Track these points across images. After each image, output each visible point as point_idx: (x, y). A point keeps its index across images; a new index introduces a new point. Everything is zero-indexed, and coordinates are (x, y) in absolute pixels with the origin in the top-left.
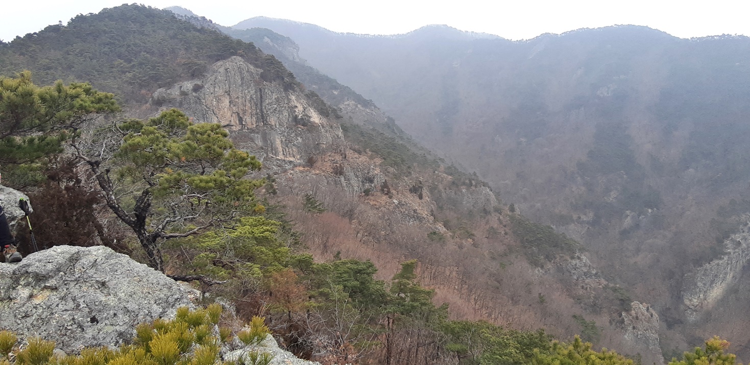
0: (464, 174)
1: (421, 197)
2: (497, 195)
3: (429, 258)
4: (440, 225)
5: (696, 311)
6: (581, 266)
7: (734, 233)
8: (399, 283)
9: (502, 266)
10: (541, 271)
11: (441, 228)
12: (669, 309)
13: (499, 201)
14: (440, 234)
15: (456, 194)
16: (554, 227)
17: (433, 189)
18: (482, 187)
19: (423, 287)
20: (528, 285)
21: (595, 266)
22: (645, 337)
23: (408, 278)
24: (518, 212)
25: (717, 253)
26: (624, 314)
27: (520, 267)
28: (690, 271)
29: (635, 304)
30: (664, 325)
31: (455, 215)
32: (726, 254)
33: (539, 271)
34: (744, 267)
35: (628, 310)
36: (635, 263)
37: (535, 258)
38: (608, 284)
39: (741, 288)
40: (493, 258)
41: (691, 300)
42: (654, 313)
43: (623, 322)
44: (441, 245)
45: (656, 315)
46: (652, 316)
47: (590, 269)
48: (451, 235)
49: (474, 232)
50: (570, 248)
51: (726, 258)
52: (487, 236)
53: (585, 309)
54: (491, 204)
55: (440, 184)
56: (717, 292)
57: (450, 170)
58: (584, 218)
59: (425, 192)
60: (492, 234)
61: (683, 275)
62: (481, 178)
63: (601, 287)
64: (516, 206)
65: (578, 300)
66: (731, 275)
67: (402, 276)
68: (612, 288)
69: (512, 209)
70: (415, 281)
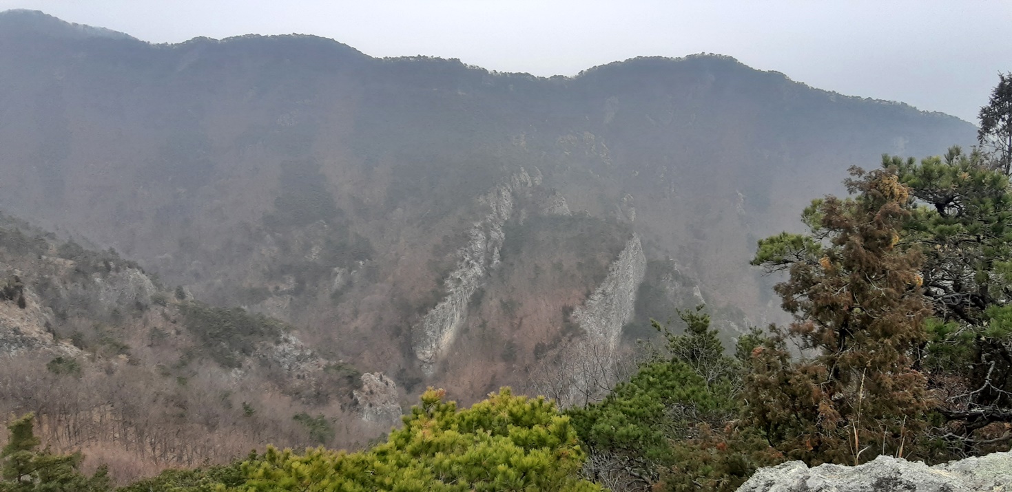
0: (95, 254)
1: (22, 304)
2: (154, 278)
3: (58, 403)
4: (66, 344)
5: (431, 363)
6: (291, 350)
7: (452, 270)
8: (14, 459)
9: (182, 381)
10: (239, 372)
11: (68, 349)
12: (403, 370)
13: (159, 286)
14: (70, 360)
15: (84, 287)
16: (245, 308)
17: (42, 287)
18: (129, 270)
19: (59, 453)
20: (225, 397)
21: (309, 345)
22: (386, 412)
23: (27, 448)
24: (190, 297)
25: (439, 296)
26: (355, 393)
27: (209, 375)
28: (417, 322)
29: (365, 376)
30: (403, 390)
31: (91, 323)
32: (449, 294)
33: (236, 373)
34: (469, 304)
35: (359, 387)
36: (356, 328)
37: (227, 357)
38: (329, 363)
39: (470, 326)
40: (166, 374)
41: (424, 354)
42: (388, 380)
43: (356, 403)
44: (76, 377)
45: (391, 382)
46: (387, 384)
47: (302, 351)
48: (88, 357)
49: (126, 343)
50: (272, 332)
51: (449, 298)
52: (150, 343)
53: (308, 403)
54: (146, 294)
55: (53, 276)
56: (448, 336)
57: (68, 251)
58: (283, 287)
59: (29, 295)
60: (157, 338)
61: (410, 328)
62: (123, 256)
63: (321, 369)
64: (186, 289)
65: (297, 394)
66: (458, 315)
67: (16, 446)
68: (334, 367)
69: (181, 295)
70: (42, 448)
